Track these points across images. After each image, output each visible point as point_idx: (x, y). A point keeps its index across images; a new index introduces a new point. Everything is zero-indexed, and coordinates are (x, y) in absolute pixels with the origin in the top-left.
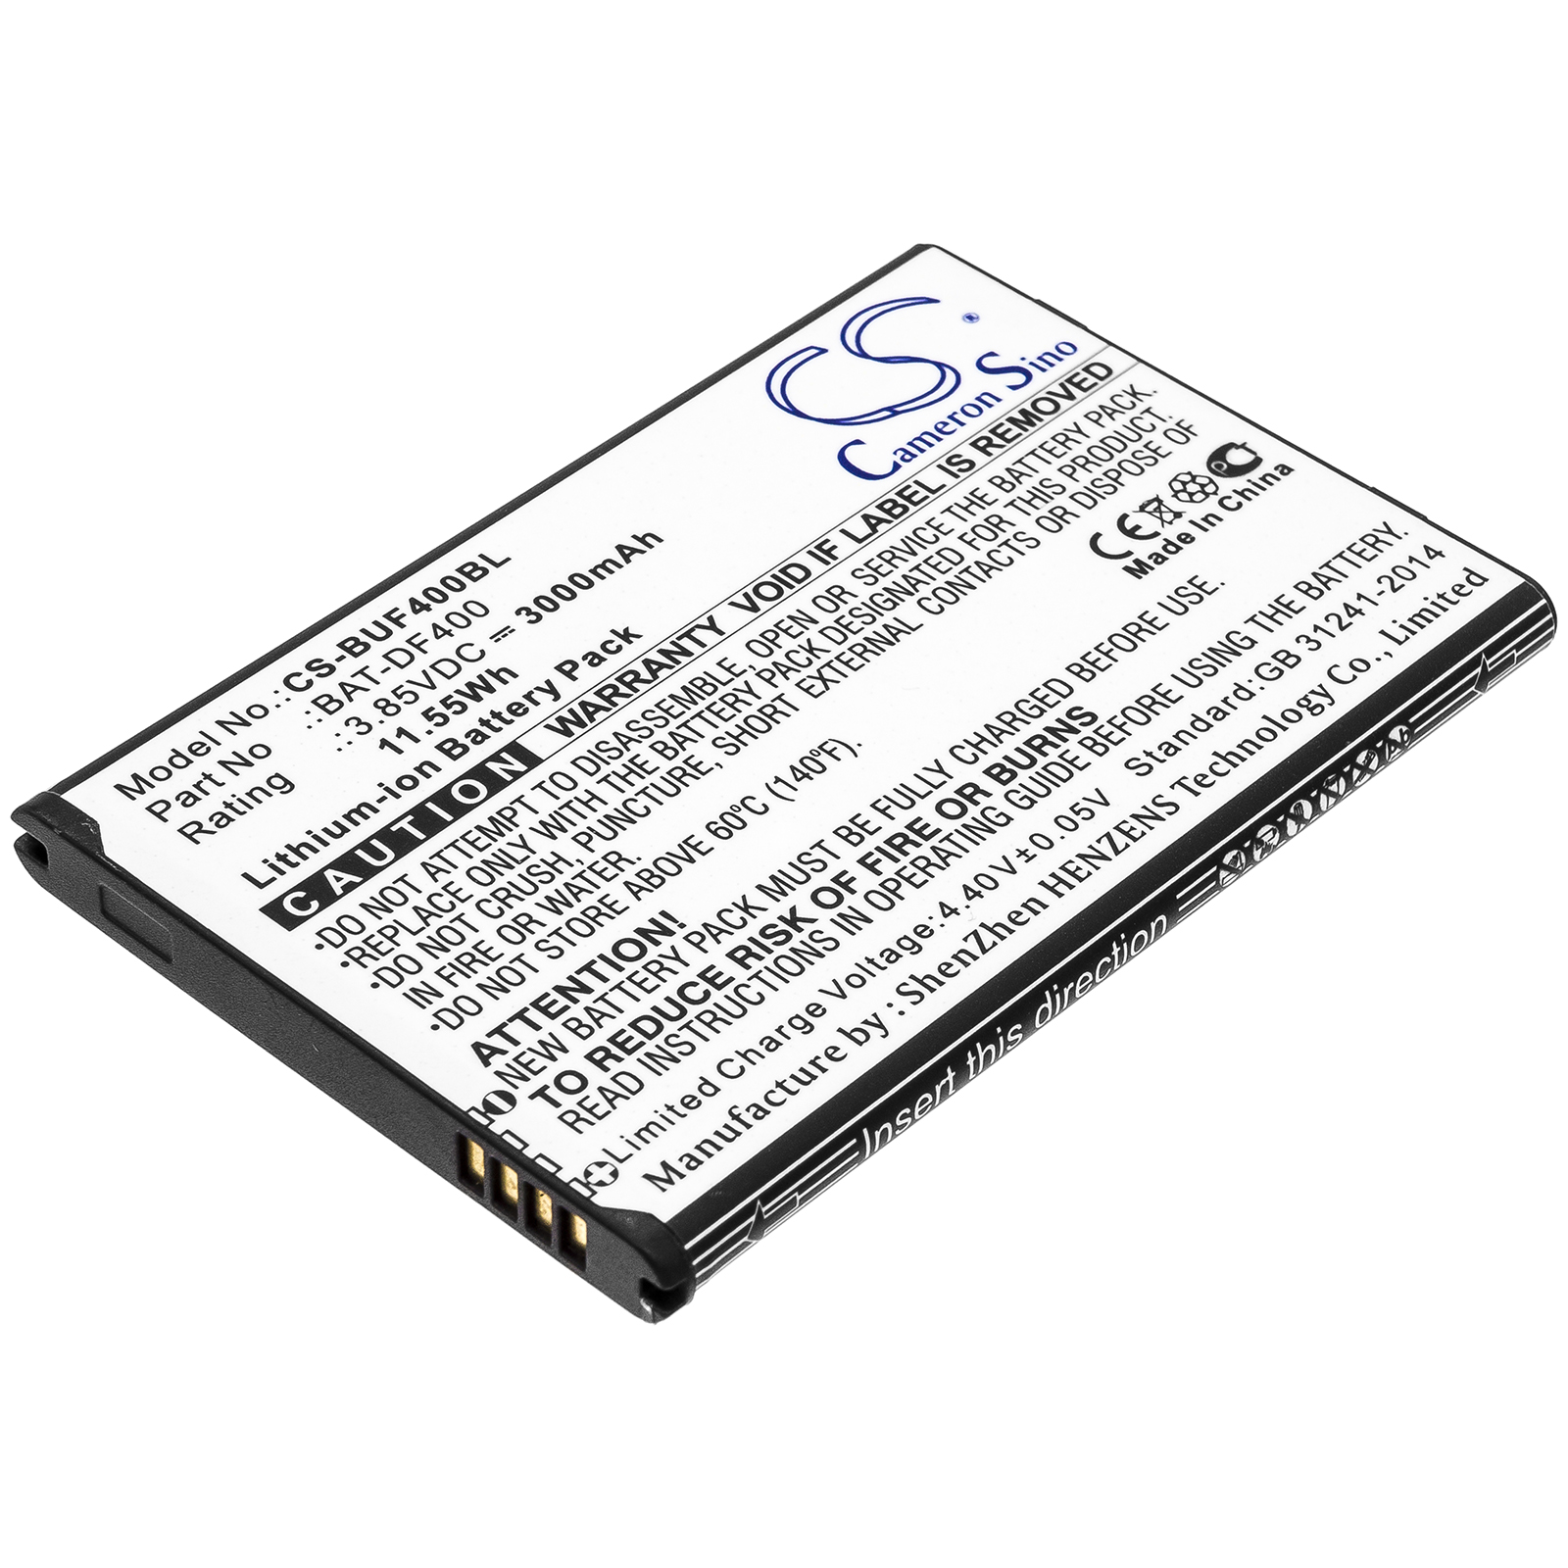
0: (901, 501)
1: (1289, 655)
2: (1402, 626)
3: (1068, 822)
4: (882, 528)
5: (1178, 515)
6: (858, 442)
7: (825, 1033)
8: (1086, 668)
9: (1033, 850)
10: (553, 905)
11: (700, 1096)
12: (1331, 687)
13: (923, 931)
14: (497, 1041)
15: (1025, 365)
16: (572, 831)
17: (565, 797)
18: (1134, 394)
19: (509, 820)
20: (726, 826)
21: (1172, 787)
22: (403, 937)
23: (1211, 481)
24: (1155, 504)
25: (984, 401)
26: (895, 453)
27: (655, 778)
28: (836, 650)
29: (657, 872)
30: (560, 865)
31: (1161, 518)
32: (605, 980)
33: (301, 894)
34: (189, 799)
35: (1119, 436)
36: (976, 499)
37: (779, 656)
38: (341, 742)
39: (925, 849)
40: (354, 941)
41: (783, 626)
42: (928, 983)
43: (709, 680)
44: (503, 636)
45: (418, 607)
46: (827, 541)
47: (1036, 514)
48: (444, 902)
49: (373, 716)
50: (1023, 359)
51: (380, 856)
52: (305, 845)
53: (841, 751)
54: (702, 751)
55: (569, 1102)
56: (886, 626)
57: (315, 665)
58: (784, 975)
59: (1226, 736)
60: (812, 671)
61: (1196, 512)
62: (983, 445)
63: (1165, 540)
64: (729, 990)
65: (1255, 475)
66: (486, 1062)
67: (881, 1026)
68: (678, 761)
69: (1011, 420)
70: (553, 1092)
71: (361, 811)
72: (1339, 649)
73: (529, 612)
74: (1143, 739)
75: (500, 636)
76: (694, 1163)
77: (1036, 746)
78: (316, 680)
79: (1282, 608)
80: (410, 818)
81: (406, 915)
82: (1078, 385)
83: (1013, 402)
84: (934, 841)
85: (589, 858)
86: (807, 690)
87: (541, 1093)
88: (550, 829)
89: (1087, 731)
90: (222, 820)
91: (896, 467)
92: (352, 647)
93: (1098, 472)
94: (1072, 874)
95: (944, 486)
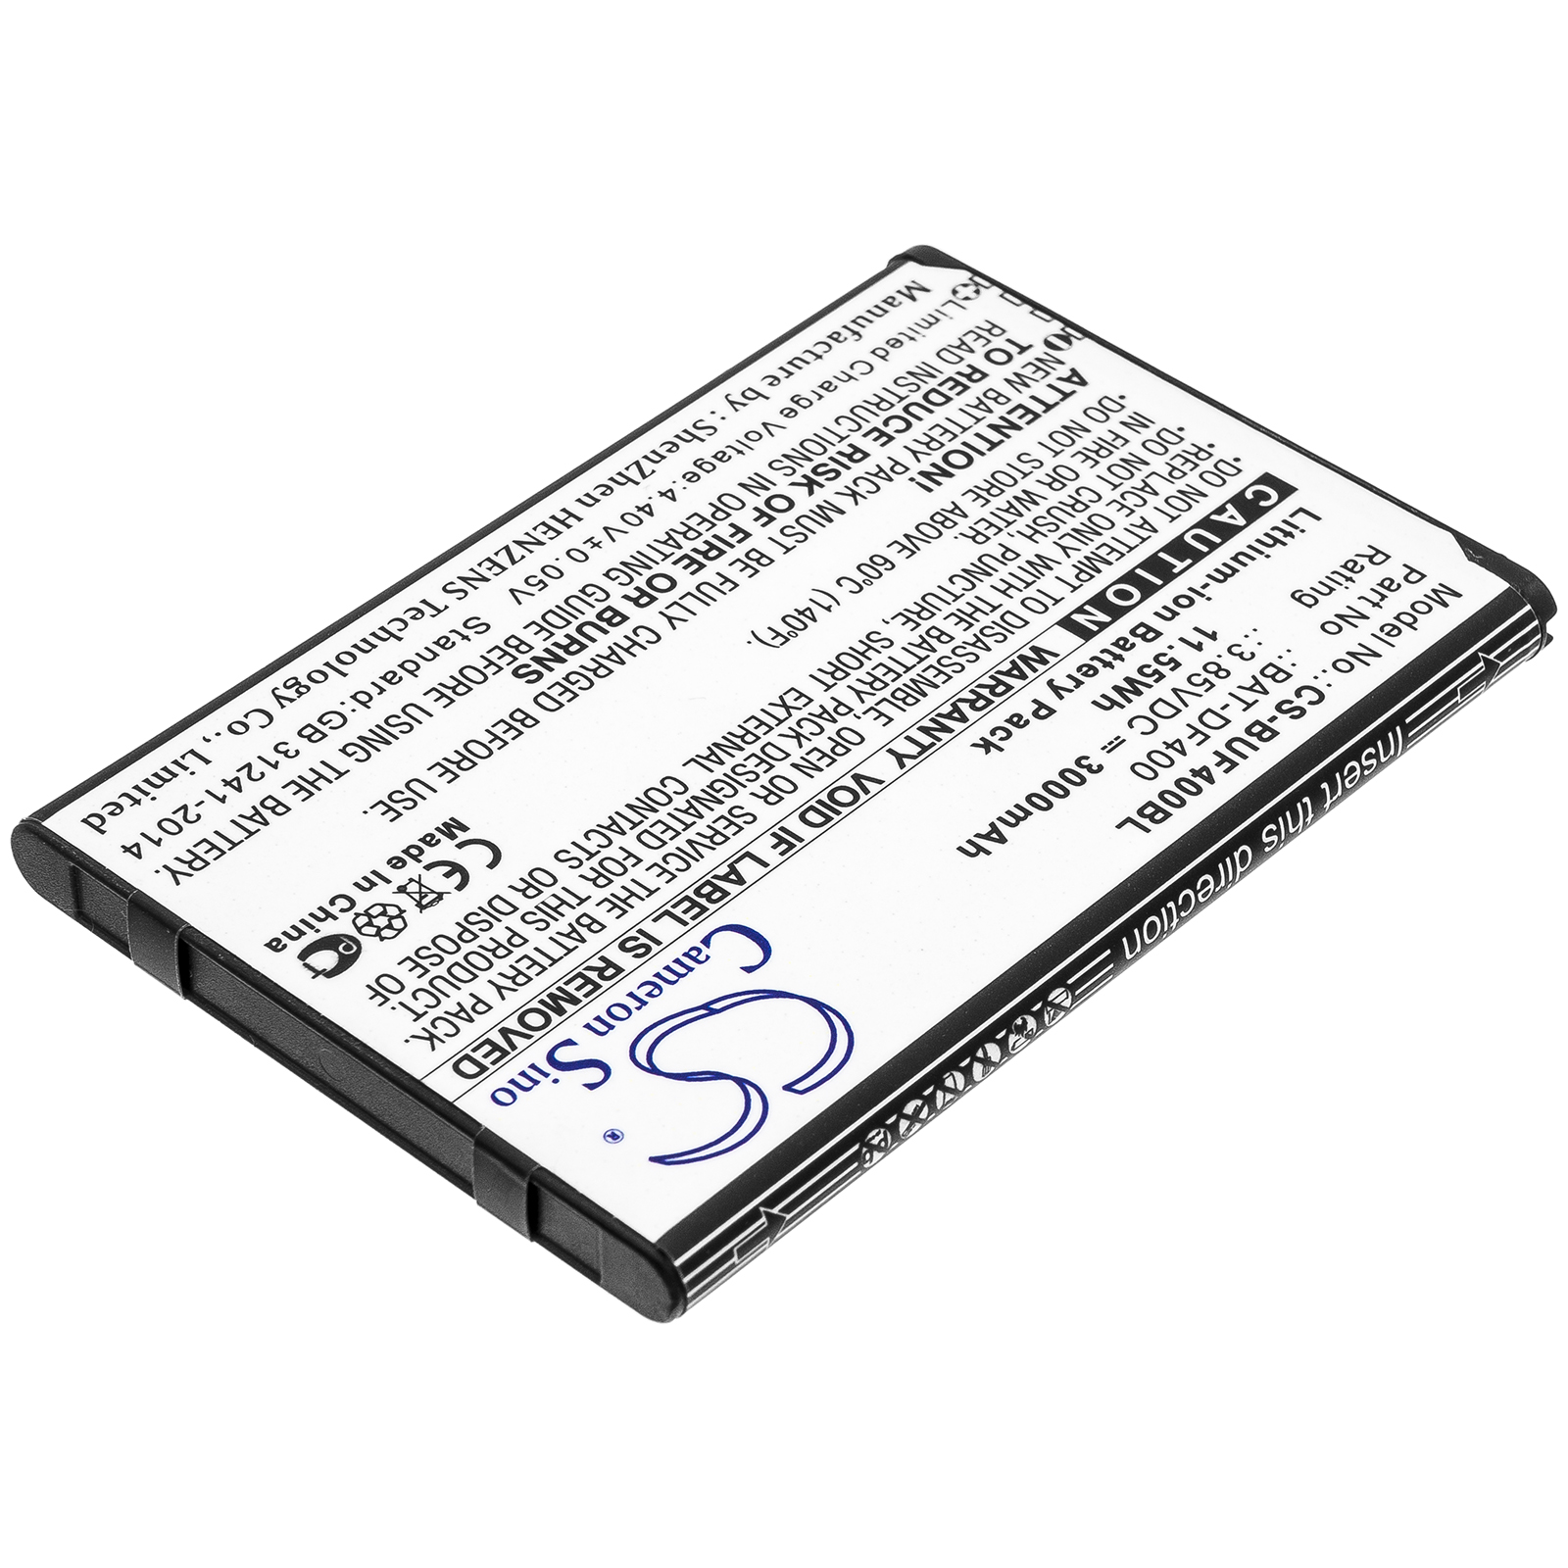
0: (703, 901)
1: (309, 738)
2: (186, 769)
3: (551, 572)
4: (724, 870)
5: (402, 889)
6: (749, 969)
7: (781, 396)
8: (519, 722)
9: (587, 548)
10: (1031, 498)
11: (887, 347)
12: (272, 706)
13: (692, 478)
14: (1067, 387)
15: (555, 1073)
16: (1021, 561)
17: (1031, 592)
18: (432, 1037)
19: (1081, 571)
20: (875, 567)
21: (446, 607)
22: (1165, 471)
23: (359, 930)
24: (424, 902)
25: (603, 1026)
26: (708, 957)
27: (947, 610)
28: (772, 737)
29: (939, 526)
30: (1029, 532)
31: (421, 885)
32: (977, 435)
33: (1263, 504)
34: (1388, 585)
35: (455, 982)
36: (620, 905)
37: (831, 729)
38: (1255, 638)
39: (687, 547)
40: (1208, 465)
41: (827, 760)
42: (691, 436)
43: (900, 703)
44: (1112, 742)
45: (1204, 773)
46: (782, 853)
47: (557, 889)
48: (1131, 500)
49: (1228, 662)
50: (556, 1081)
51: (1196, 537)
52: (1271, 546)
53: (767, 636)
54: (903, 635)
55: (998, 342)
56: (722, 763)
57: (1297, 713)
58: (819, 439)
59: (388, 656)
60: (796, 715)
61: (383, 893)
62: (609, 970)
63: (419, 861)
64: (867, 428)
65: (311, 937)
66: (1074, 372)
67: (732, 403)
68: (925, 625)
69: (574, 1001)
70: (1013, 350)
71: (1224, 575)
72: (257, 743)
73: (1089, 768)
74: (468, 653)
75: (1116, 742)
76: (890, 301)
77: (575, 645)
78: (1293, 697)
79: (306, 787)
80: (1175, 571)
81: (1166, 489)
82: (495, 1047)
83: (572, 1025)
84: (679, 553)
85: (1003, 538)
86: (802, 695)
87: (1023, 349)
88: (1043, 563)
89: (523, 659)
90: (1351, 567)
91: (706, 941)
92: (1264, 731)
93: (484, 939)
94: (550, 528)
95: (655, 920)
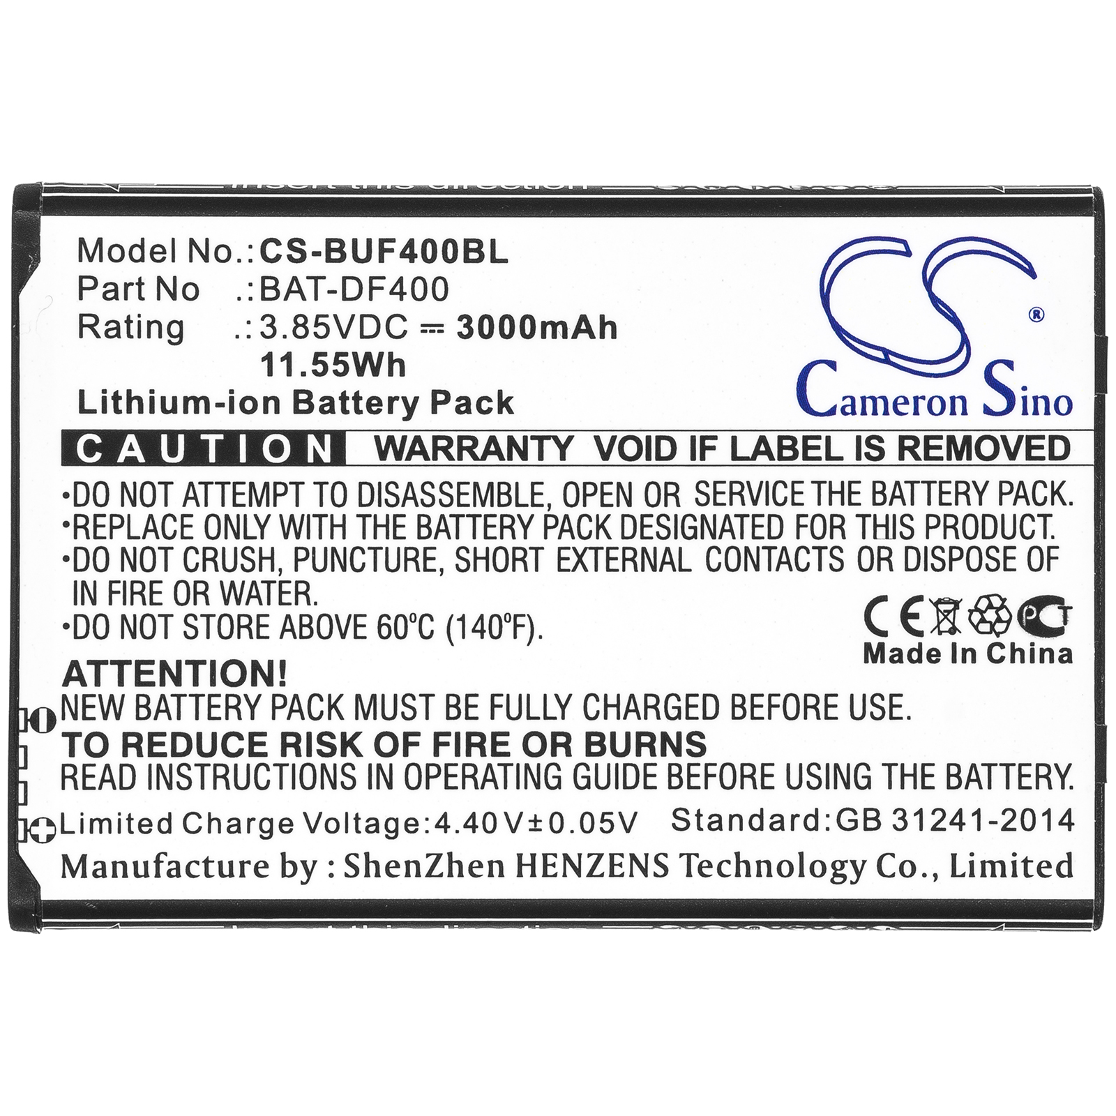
0: (799, 447)
1: (876, 819)
2: (972, 863)
3: (587, 822)
4: (763, 459)
5: (953, 630)
6: (832, 365)
7: (270, 851)
8: (744, 707)
9: (544, 825)
10: (231, 593)
11: (155, 827)
12: (870, 870)
13: (412, 825)
14: (89, 672)
15: (1019, 395)
16: (303, 541)
17: (328, 508)
18: (1055, 492)
19: (276, 495)
20: (390, 627)
21: (681, 855)
22: (121, 534)
23: (1009, 622)
24: (951, 607)
25: (957, 404)
26: (844, 398)
27: (393, 545)
28: (617, 541)
29: (314, 626)
30: (266, 564)
31: (939, 623)
32: (196, 683)
33: (98, 440)
34: (112, 292)
35: (1000, 523)
36: (847, 492)
37: (574, 514)
38: (244, 330)
39: (482, 763)
40: (90, 510)
41: (607, 489)
42: (372, 867)
43: (513, 493)
44: (431, 331)
45: (408, 252)
46: (715, 438)
47: (869, 541)
48: (171, 526)
49: (284, 325)
51: (173, 451)
52: (140, 399)
53: (524, 633)
54: (444, 550)
55: (81, 758)
56: (667, 550)
57: (296, 244)
58: (297, 780)
59: (757, 846)
60: (580, 545)
61: (967, 638)
62: (907, 445)
63: (920, 644)
64: (255, 761)
65: (1042, 642)
66: (67, 680)
67: (309, 874)
68: (421, 545)
69: (951, 440)
70: (79, 742)
71: (198, 403)
72: (913, 845)
73: (467, 325)
74: (713, 800)
75: (428, 329)
76: (100, 873)
77: (644, 741)
78: (284, 259)
79: (920, 776)
80: (221, 437)
81: (139, 516)
82: (1029, 448)
83: (975, 422)
84: (495, 761)
85: (289, 574)
86: (560, 559)
87: (72, 736)
88: (291, 527)
89: (685, 759)
90: (114, 331)
91: (832, 412)
92: (334, 250)
93: (951, 540)
94: (545, 865)
95: (841, 458)
